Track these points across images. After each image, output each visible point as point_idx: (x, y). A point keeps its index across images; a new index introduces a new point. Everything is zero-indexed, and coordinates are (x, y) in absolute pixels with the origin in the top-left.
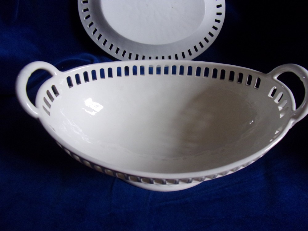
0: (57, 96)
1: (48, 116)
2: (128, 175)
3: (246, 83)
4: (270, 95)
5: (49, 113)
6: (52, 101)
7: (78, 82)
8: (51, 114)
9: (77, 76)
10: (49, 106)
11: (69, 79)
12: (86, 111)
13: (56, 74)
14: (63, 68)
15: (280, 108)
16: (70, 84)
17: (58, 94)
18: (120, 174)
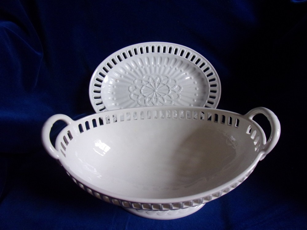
0: (71, 140)
1: (64, 157)
2: (132, 202)
3: (228, 123)
4: (248, 132)
5: (65, 155)
6: (67, 145)
7: (88, 128)
8: (66, 155)
9: (87, 123)
10: (65, 148)
11: (80, 126)
12: (95, 150)
13: (70, 123)
14: (75, 118)
15: (255, 143)
16: (81, 130)
17: (72, 138)
18: (125, 202)
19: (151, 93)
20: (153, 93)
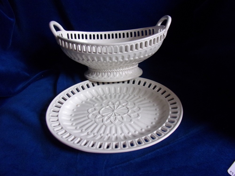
19: (111, 113)
20: (112, 113)
